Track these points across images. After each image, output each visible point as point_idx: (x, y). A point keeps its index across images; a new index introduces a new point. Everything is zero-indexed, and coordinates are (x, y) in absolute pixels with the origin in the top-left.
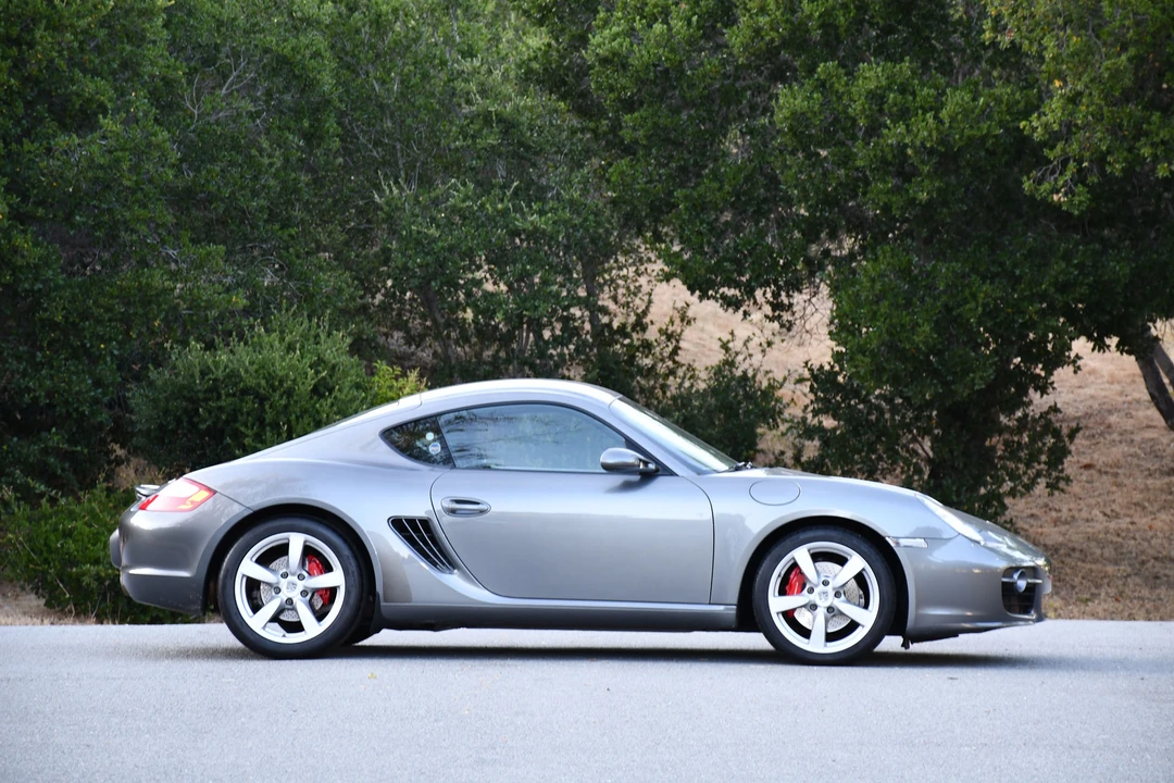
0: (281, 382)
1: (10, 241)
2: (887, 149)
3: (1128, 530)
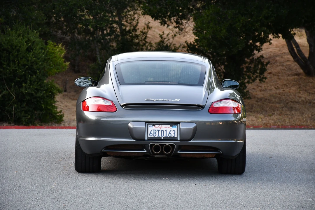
3: (282, 93)
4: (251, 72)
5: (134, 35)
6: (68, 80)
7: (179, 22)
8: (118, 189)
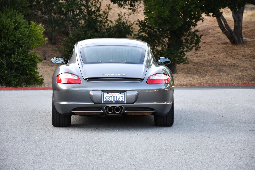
3: (214, 58)
4: (189, 43)
5: (98, 14)
6: (47, 50)
7: (133, 5)
8: (82, 139)
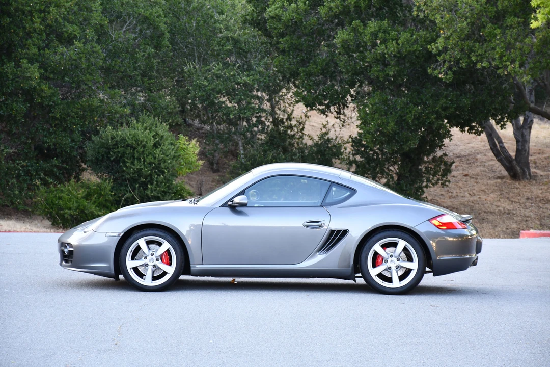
0: (141, 142)
1: (40, 87)
2: (378, 55)
3: (477, 201)
4: (431, 174)
5: (288, 125)
6: (204, 181)
